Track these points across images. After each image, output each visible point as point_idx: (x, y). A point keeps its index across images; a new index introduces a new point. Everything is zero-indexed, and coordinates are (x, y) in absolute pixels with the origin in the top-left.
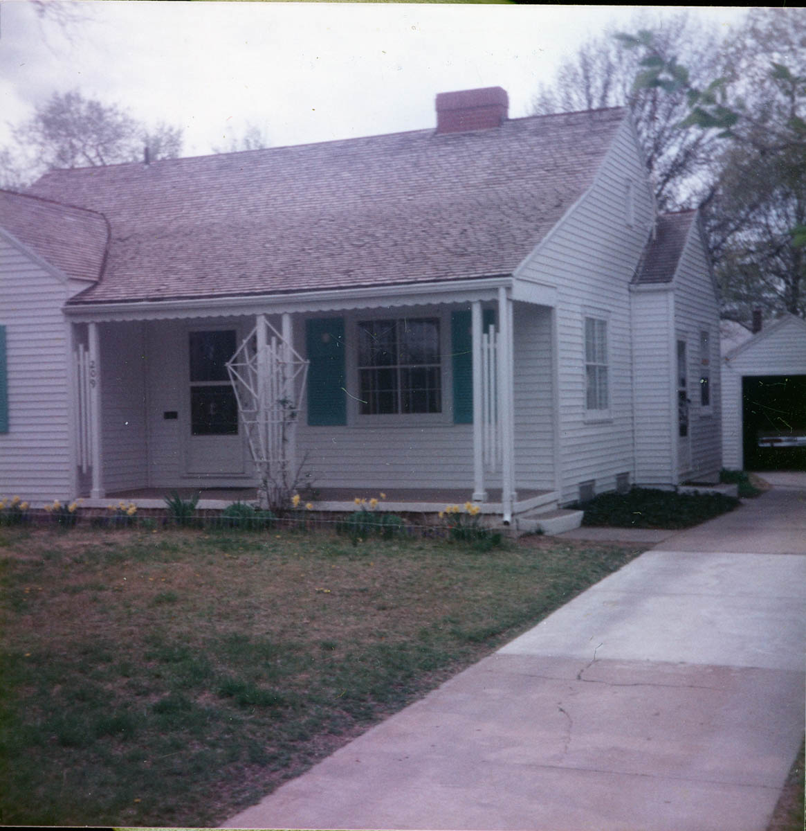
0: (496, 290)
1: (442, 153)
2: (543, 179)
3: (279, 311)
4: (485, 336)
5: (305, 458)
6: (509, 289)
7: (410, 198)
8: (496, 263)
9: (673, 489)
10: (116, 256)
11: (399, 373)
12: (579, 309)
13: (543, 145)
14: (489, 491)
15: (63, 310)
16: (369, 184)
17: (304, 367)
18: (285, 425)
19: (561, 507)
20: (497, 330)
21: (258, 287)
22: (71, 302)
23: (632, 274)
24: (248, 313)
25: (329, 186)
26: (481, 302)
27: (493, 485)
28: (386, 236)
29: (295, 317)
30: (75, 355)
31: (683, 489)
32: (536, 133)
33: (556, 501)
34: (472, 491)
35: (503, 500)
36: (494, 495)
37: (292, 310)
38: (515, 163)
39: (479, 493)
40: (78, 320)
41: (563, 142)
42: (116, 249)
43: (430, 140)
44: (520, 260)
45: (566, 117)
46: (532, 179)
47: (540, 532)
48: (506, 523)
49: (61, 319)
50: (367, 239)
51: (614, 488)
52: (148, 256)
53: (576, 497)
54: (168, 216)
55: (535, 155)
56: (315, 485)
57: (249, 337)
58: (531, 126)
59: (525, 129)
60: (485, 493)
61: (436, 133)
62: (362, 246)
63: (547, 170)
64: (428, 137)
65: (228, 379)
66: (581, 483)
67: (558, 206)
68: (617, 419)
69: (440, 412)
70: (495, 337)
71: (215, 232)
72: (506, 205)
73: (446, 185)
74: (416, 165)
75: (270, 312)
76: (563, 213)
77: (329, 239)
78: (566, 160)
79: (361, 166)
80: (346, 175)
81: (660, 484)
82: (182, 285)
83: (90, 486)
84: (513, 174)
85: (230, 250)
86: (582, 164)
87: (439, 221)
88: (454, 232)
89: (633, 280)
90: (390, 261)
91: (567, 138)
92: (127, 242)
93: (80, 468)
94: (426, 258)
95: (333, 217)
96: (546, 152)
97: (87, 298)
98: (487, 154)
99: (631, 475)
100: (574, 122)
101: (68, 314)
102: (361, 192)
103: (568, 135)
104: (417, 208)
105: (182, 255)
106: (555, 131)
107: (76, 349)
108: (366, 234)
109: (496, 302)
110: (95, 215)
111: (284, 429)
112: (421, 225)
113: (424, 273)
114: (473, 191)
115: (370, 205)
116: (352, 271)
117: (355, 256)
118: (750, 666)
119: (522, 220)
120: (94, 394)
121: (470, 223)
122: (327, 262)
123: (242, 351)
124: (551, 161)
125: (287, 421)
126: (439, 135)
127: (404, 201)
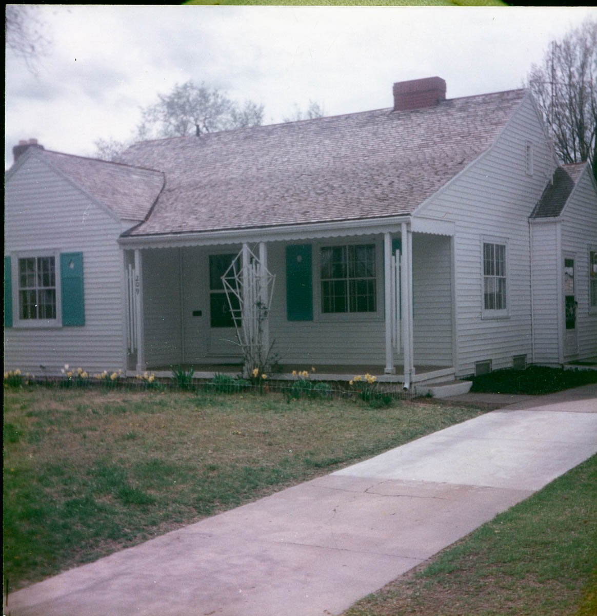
0: (399, 225)
1: (394, 126)
2: (457, 143)
3: (257, 240)
4: (393, 257)
5: (273, 343)
6: (408, 224)
7: (366, 158)
8: (403, 206)
9: (560, 367)
10: (162, 203)
11: (348, 282)
12: (478, 237)
13: (463, 118)
14: (396, 367)
15: (117, 241)
16: (341, 148)
17: (273, 279)
18: (260, 321)
19: (458, 379)
20: (401, 253)
21: (244, 224)
22: (125, 235)
23: (531, 211)
24: (237, 242)
25: (315, 150)
26: (391, 233)
27: (399, 363)
28: (340, 186)
29: (269, 245)
30: (127, 271)
31: (567, 367)
32: (461, 109)
33: (454, 374)
34: (385, 366)
35: (405, 373)
36: (399, 369)
37: (266, 240)
38: (441, 132)
39: (389, 368)
40: (128, 248)
41: (477, 115)
42: (163, 198)
43: (388, 116)
44: (419, 204)
45: (484, 97)
46: (450, 143)
47: (429, 396)
48: (405, 389)
49: (117, 247)
50: (327, 189)
51: (510, 365)
52: (182, 202)
53: (473, 372)
54: (204, 173)
55: (457, 126)
56: (281, 362)
57: (236, 258)
58: (458, 104)
59: (454, 106)
60: (393, 368)
61: (393, 111)
62: (322, 194)
63: (462, 137)
64: (388, 113)
65: (223, 288)
66: (477, 362)
67: (460, 163)
68: (514, 316)
69: (376, 311)
70: (400, 259)
71: (231, 184)
72: (427, 163)
73: (392, 149)
74: (375, 134)
75: (251, 241)
76: (462, 169)
77: (302, 189)
78: (477, 129)
79: (338, 135)
80: (327, 142)
81: (549, 363)
82: (196, 223)
83: (136, 362)
84: (438, 140)
85: (236, 197)
86: (486, 132)
87: (379, 176)
88: (385, 183)
89: (532, 215)
90: (335, 205)
91: (482, 113)
92: (173, 192)
93: (129, 350)
94: (359, 203)
95: (311, 172)
96: (464, 123)
97: (134, 233)
98: (424, 125)
99: (529, 356)
100: (488, 101)
101: (122, 244)
102: (334, 154)
103: (482, 111)
104: (368, 166)
105: (204, 201)
106: (473, 108)
107: (127, 267)
108: (328, 185)
109: (399, 233)
110: (156, 173)
111: (260, 323)
112: (366, 178)
113: (353, 213)
114: (409, 152)
115: (338, 164)
116: (308, 212)
117: (314, 201)
118: (487, 485)
119: (432, 174)
120: (138, 299)
121: (398, 177)
122: (295, 206)
123: (232, 268)
124: (466, 130)
125: (261, 318)
126: (395, 112)
127: (361, 160)
